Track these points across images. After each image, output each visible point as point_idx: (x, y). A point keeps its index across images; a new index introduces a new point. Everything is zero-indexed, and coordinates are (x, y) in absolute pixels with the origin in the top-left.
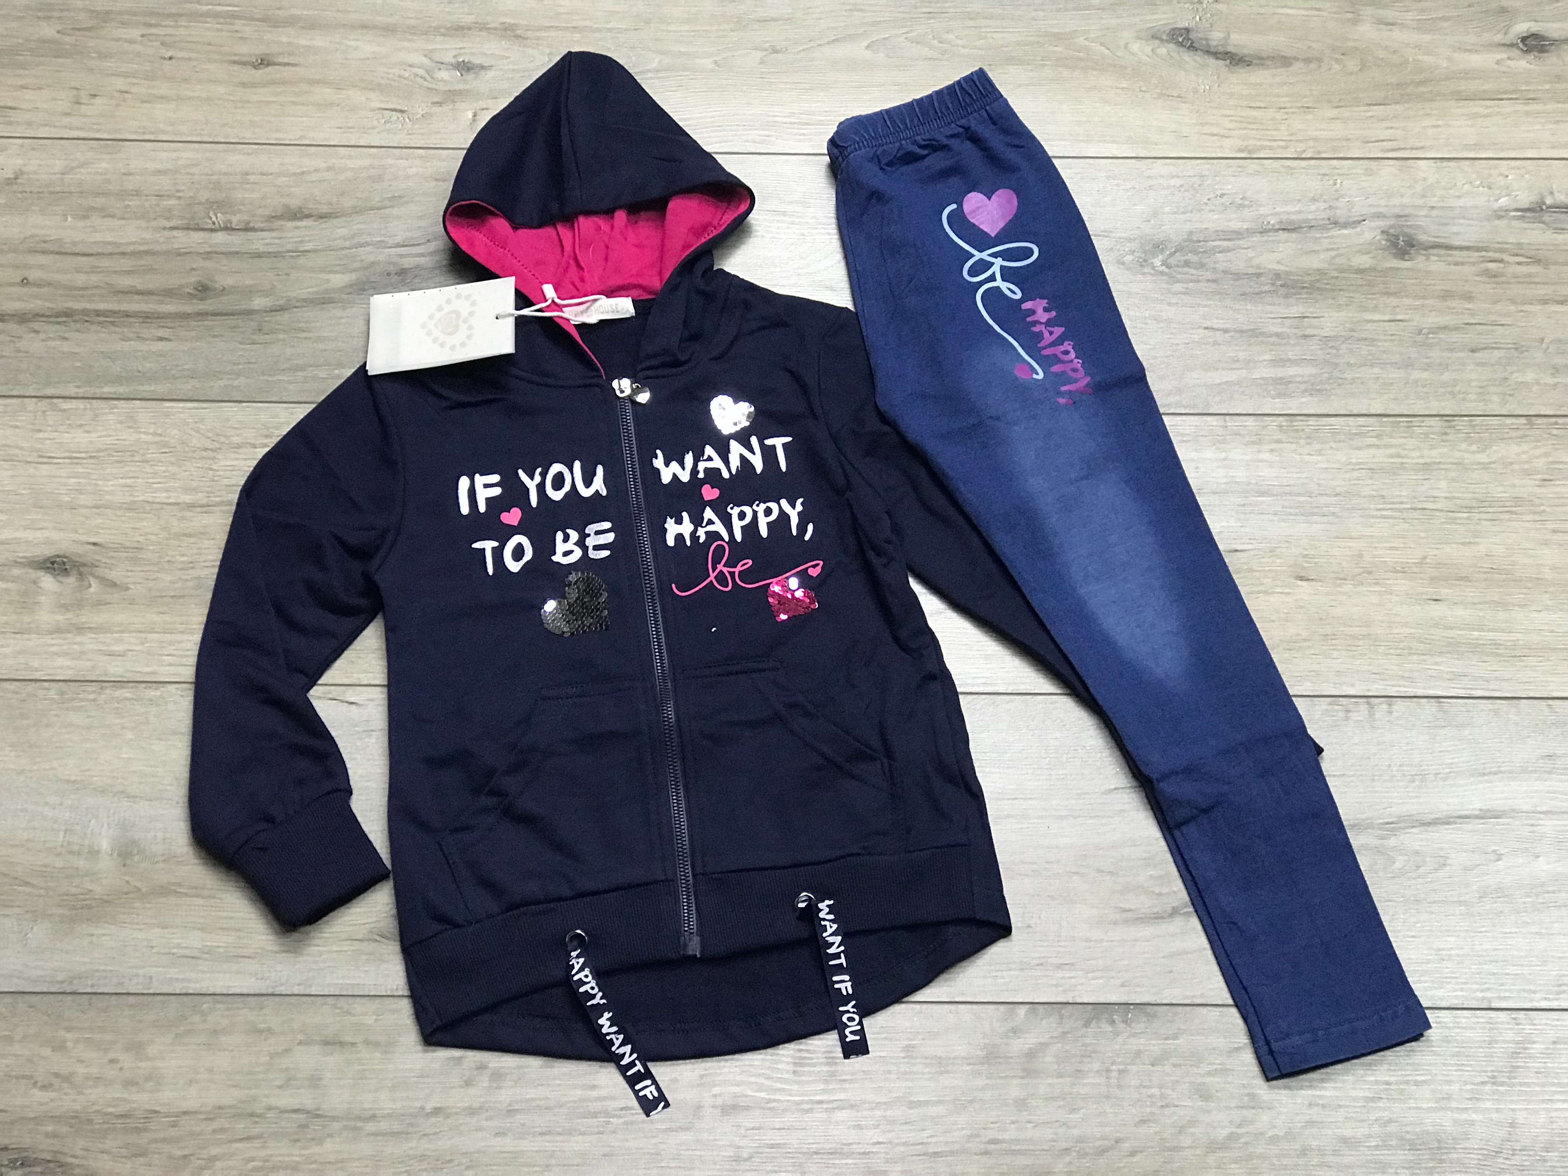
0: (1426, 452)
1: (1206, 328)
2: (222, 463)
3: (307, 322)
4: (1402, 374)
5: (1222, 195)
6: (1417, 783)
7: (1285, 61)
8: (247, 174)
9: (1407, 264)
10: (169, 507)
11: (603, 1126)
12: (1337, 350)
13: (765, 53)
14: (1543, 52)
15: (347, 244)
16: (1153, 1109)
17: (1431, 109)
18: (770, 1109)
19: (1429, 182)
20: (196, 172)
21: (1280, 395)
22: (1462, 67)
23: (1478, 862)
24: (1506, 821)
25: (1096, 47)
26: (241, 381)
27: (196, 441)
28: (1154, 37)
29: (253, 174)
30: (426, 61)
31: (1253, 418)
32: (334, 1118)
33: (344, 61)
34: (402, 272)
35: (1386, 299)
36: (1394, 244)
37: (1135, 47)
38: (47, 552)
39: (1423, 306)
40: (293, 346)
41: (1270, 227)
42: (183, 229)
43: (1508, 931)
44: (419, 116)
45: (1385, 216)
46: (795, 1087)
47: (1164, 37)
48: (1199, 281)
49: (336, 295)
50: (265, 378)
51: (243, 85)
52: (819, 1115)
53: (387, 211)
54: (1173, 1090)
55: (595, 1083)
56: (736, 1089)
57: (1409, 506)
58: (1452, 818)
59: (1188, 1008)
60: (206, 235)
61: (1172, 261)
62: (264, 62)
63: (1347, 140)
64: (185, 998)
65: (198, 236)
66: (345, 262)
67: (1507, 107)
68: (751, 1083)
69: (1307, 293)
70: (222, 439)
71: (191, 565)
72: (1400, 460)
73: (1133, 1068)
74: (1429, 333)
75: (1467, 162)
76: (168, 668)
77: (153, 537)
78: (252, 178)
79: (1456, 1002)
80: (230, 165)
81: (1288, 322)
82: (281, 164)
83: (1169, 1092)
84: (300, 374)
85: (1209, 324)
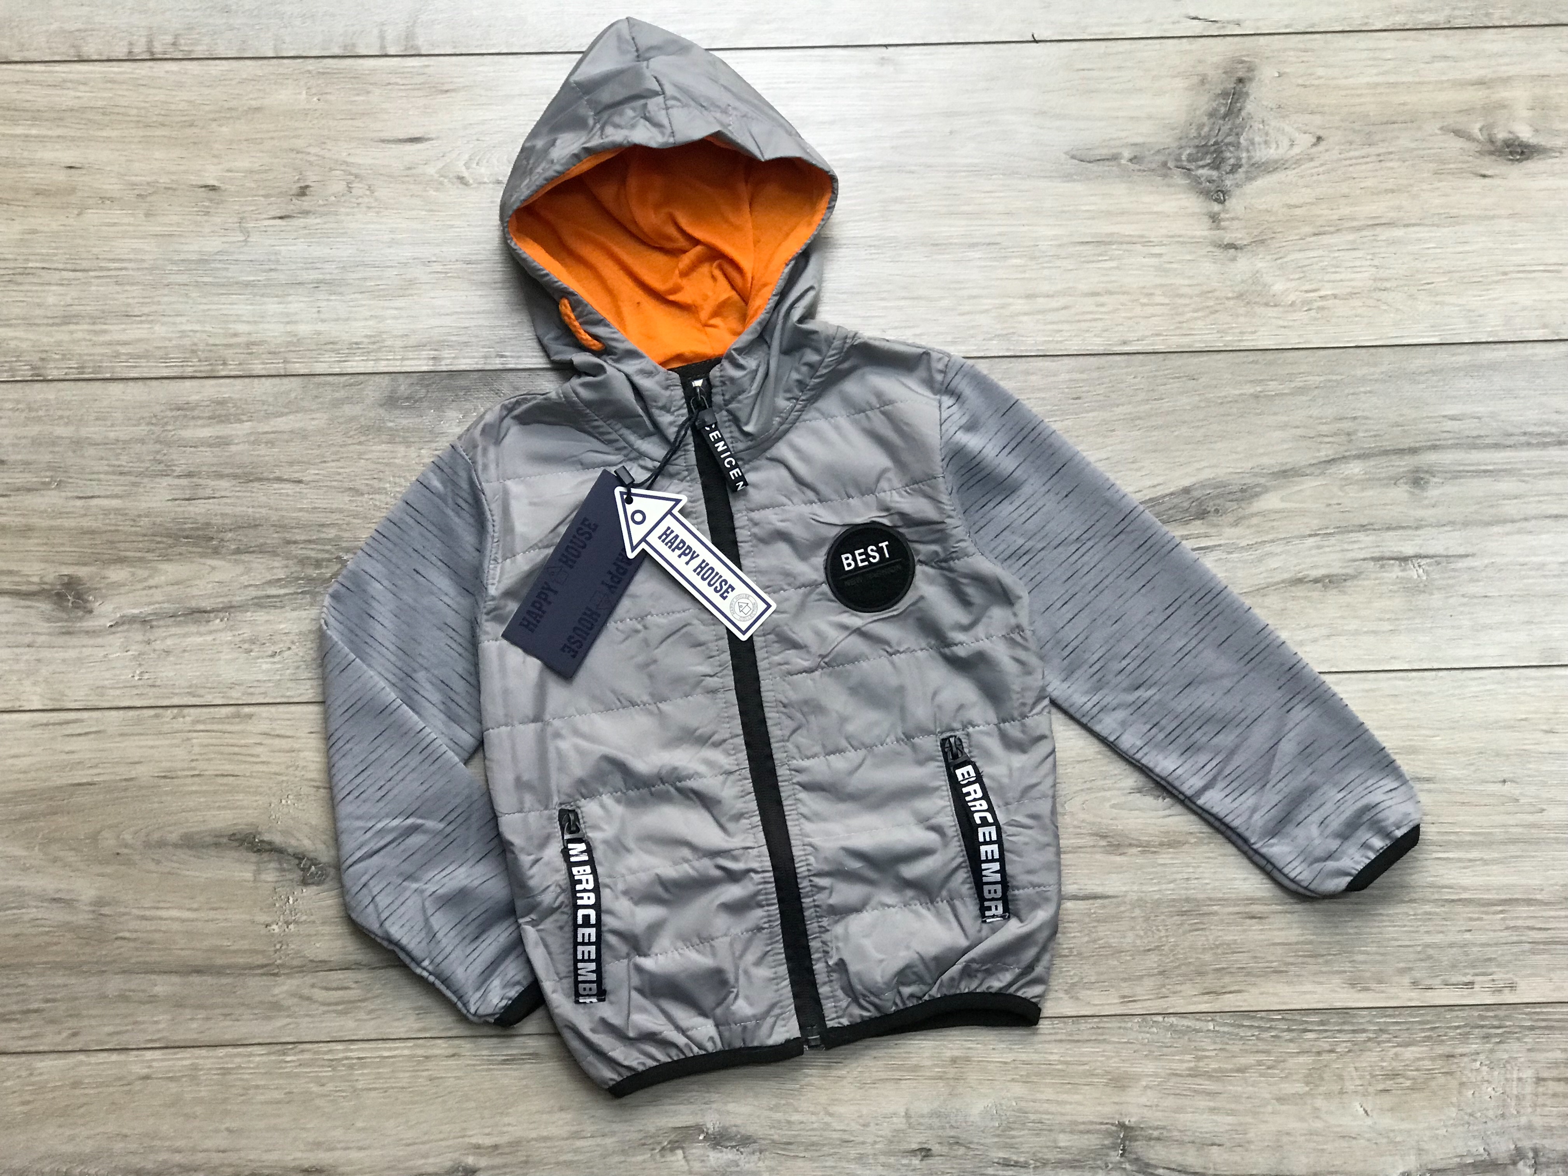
0: (66, 337)
1: (300, 482)
3: (1299, 447)
4: (84, 432)
5: (274, 654)
7: (189, 843)
8: (1393, 631)
9: (66, 571)
10: (1414, 221)
12: (155, 460)
15: (1268, 548)
19: (31, 680)
21: (222, 403)
26: (1359, 372)
27: (1397, 298)
29: (1385, 632)
31: (255, 373)
34: (1202, 515)
35: (94, 525)
36: (79, 596)
38: (1530, 165)
39: (53, 518)
40: (1310, 417)
41: (221, 615)
42: (1452, 556)
45: (87, 632)
48: (305, 541)
50: (1334, 377)
57: (92, 274)
60: (1427, 550)
61: (336, 567)
63: (122, 735)
65: (1436, 547)
69: (184, 530)
70: (1371, 302)
71: (1381, 157)
72: (98, 327)
74: (50, 483)
76: (1387, 45)
77: (1425, 186)
78: (1387, 626)
80: (1414, 641)
81: (208, 492)
84: (1299, 385)
85: (298, 488)
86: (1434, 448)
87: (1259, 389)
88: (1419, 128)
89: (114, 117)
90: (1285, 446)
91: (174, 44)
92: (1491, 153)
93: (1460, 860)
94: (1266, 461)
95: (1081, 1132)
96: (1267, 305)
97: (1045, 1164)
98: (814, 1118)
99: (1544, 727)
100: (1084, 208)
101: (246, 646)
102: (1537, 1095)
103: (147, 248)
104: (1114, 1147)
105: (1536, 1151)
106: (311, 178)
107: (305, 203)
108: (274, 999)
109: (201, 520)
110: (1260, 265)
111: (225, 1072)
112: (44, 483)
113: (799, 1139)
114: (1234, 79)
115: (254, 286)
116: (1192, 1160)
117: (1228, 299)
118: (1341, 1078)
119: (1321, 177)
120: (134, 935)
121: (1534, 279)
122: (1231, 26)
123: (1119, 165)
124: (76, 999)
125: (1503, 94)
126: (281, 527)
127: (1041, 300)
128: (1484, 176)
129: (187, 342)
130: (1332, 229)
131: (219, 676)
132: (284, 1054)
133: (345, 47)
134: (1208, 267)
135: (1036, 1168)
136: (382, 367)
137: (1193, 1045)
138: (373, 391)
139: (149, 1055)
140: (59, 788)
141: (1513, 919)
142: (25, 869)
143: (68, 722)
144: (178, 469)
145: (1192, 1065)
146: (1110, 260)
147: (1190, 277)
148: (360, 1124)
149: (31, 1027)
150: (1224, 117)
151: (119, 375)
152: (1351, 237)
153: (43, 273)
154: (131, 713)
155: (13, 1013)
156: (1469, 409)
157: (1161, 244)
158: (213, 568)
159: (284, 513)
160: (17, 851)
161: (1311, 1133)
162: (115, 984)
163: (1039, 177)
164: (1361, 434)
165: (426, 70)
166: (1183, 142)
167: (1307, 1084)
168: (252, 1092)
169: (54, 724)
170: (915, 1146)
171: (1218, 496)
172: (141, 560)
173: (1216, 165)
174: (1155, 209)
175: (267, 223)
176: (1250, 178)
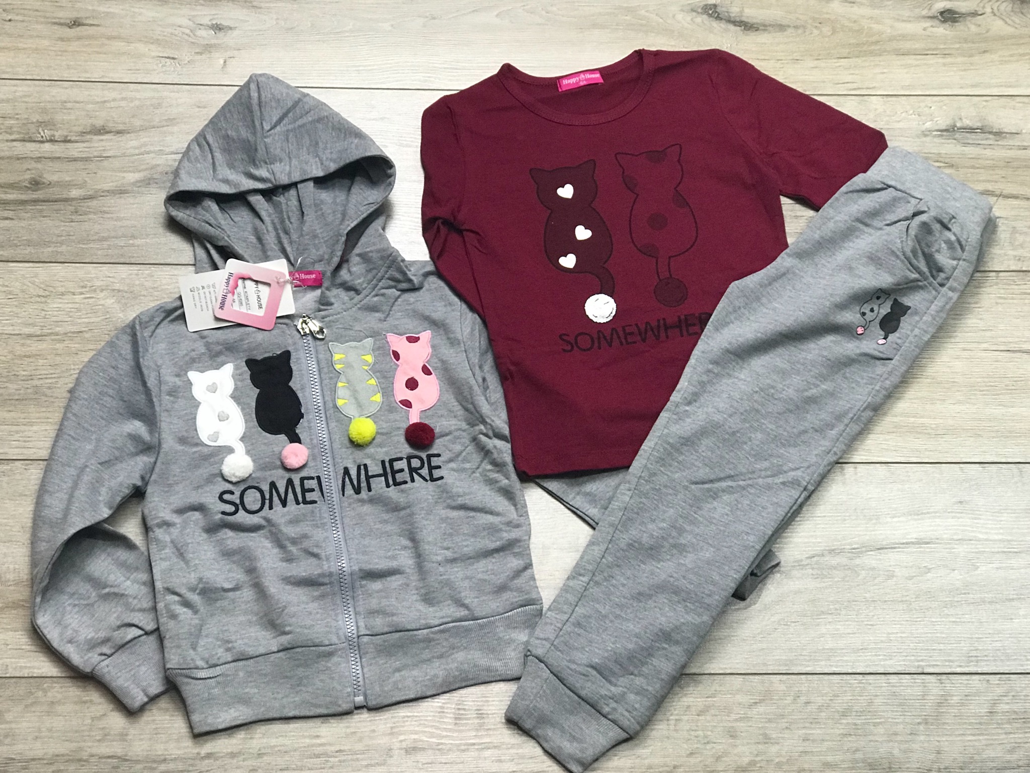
2: (51, 306)
3: (109, 207)
6: (874, 521)
7: (782, 28)
8: (65, 102)
10: (15, 337)
11: (324, 764)
13: (426, 19)
14: (957, 22)
15: (137, 151)
16: (699, 746)
17: (880, 61)
18: (439, 750)
19: (878, 112)
20: (30, 101)
22: (900, 32)
23: (914, 574)
24: (933, 546)
25: (653, 16)
26: (63, 248)
27: (33, 290)
28: (693, 10)
29: (70, 102)
30: (191, 23)
32: (138, 762)
33: (133, 23)
37: (680, 17)
40: (99, 224)
42: (20, 141)
43: (934, 620)
44: (186, 62)
46: (455, 735)
47: (700, 10)
49: (130, 188)
50: (81, 246)
51: (62, 39)
52: (473, 753)
53: (165, 128)
54: (712, 731)
55: (318, 734)
56: (416, 737)
58: (898, 544)
59: (722, 676)
60: (38, 145)
62: (76, 23)
64: (32, 680)
65: (31, 146)
66: (136, 164)
67: (931, 60)
68: (425, 732)
70: (51, 289)
71: (30, 378)
73: (685, 718)
75: (904, 98)
76: (15, 450)
79: (900, 669)
80: (53, 96)
82: (89, 95)
83: (709, 733)
84: (104, 243)
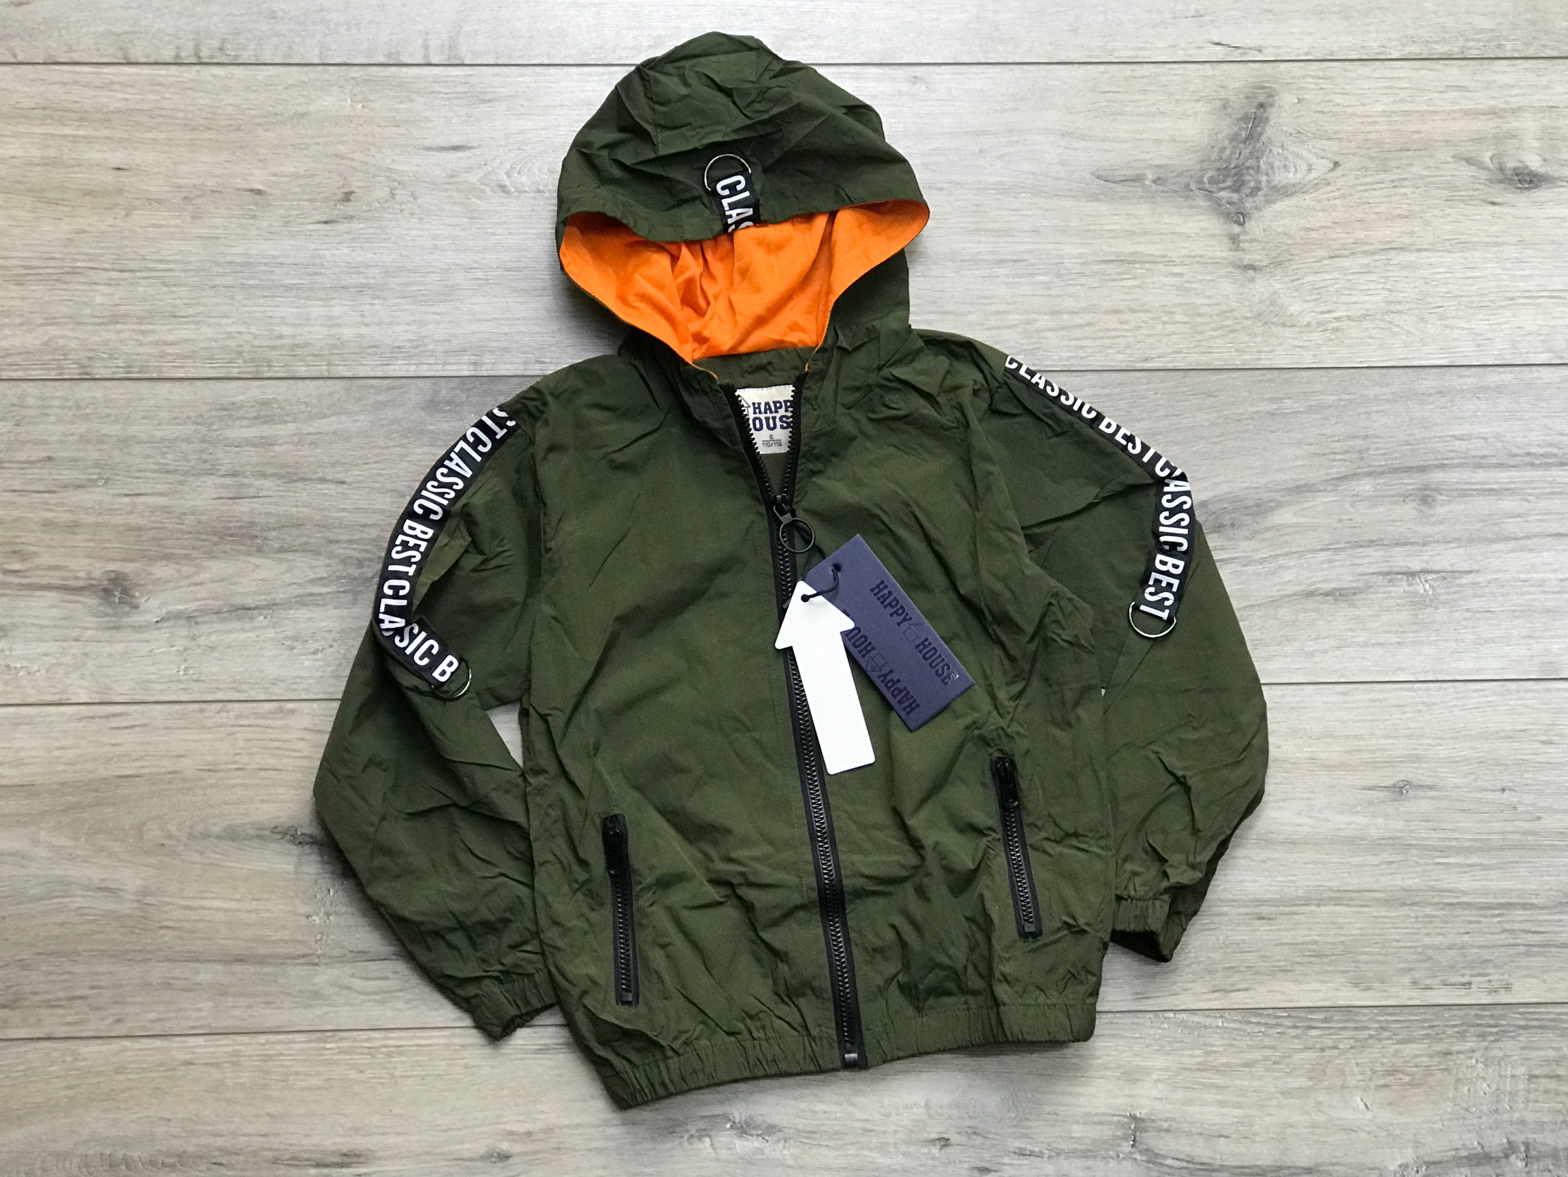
86: (1443, 466)
87: (1275, 406)
88: (1431, 156)
89: (160, 119)
90: (1299, 463)
91: (221, 49)
92: (1501, 181)
93: (1459, 865)
94: (1279, 477)
95: (1095, 1123)
96: (1284, 325)
97: (1058, 1154)
98: (838, 1108)
99: (1544, 738)
100: (1108, 227)
101: (288, 643)
102: (1528, 1091)
103: (194, 250)
104: (1125, 1138)
105: (1527, 1145)
106: (356, 184)
107: (349, 208)
108: (316, 988)
109: (246, 518)
110: (1278, 286)
111: (268, 1057)
112: (90, 480)
113: (824, 1128)
114: (1255, 104)
115: (298, 289)
116: (1201, 1152)
117: (1246, 318)
118: (1343, 1073)
119: (1338, 202)
120: (178, 925)
121: (1539, 304)
122: (1253, 52)
123: (1143, 186)
124: (120, 986)
125: (1513, 124)
126: (324, 526)
127: (1065, 316)
128: (1494, 203)
129: (232, 343)
130: (1346, 253)
131: (262, 671)
132: (325, 1042)
133: (389, 55)
134: (1227, 288)
135: (1050, 1157)
136: (424, 371)
137: (1202, 1040)
138: (415, 394)
139: (192, 1041)
140: (104, 780)
141: (1508, 922)
142: (71, 858)
143: (114, 715)
144: (223, 468)
145: (1201, 1059)
146: (1135, 278)
147: (1209, 297)
148: (397, 1111)
149: (77, 1013)
150: (1244, 142)
151: (166, 375)
152: (1365, 261)
153: (91, 273)
154: (177, 707)
155: (59, 1000)
156: (1476, 429)
157: (1183, 264)
158: (258, 567)
159: (326, 513)
160: (64, 841)
161: (1314, 1125)
162: (158, 972)
163: (1065, 196)
164: (1371, 452)
165: (470, 79)
166: (1206, 165)
167: (1310, 1079)
168: (292, 1078)
169: (101, 717)
170: (934, 1136)
171: (1234, 510)
172: (187, 557)
173: (1237, 188)
174: (1178, 230)
175: (311, 227)
176: (1269, 202)
